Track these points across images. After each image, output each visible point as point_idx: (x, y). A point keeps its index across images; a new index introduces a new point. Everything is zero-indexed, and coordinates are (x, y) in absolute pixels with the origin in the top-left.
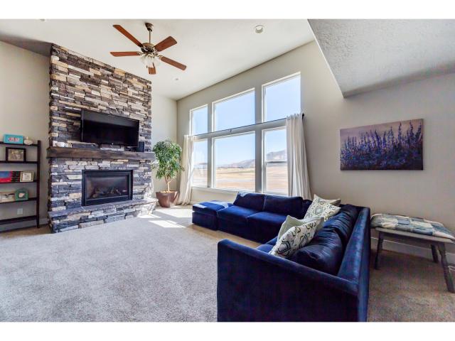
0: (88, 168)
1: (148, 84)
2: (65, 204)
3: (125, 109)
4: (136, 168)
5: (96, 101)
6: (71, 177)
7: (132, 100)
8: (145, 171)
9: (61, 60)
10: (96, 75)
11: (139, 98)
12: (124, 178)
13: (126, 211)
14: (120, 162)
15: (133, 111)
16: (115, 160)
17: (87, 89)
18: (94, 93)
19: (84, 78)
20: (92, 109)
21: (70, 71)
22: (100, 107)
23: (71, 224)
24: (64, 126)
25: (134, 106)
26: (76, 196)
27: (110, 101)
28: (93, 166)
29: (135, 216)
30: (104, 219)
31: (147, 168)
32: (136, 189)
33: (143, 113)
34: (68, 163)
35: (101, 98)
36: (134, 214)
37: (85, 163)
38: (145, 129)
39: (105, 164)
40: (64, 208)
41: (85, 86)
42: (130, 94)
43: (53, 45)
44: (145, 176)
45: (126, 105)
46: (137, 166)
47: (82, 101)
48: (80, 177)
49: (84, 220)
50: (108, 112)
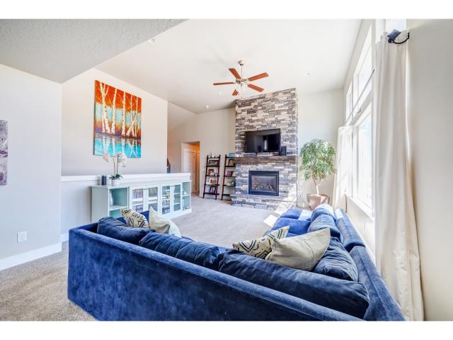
0: (252, 169)
1: (293, 92)
2: (241, 191)
3: (273, 122)
4: (282, 170)
5: (254, 124)
6: (243, 175)
7: (278, 112)
8: (289, 172)
9: (239, 107)
10: (255, 106)
11: (283, 108)
12: (274, 177)
13: (268, 203)
14: (269, 165)
15: (278, 122)
16: (266, 163)
17: (250, 118)
18: (254, 118)
19: (249, 112)
20: (253, 130)
21: (243, 111)
22: (257, 127)
23: (239, 203)
24: (240, 144)
25: (280, 118)
26: (245, 187)
27: (262, 120)
28: (254, 168)
29: (275, 209)
30: (254, 204)
31: (291, 170)
32: (281, 188)
33: (288, 120)
34: (242, 166)
35: (258, 120)
36: (275, 208)
37: (250, 166)
38: (289, 134)
39: (261, 167)
40: (240, 193)
41: (249, 117)
42: (277, 109)
43: (236, 100)
44: (290, 177)
45: (273, 119)
46: (282, 167)
47: (248, 126)
48: (247, 175)
49: (244, 202)
50: (261, 129)
